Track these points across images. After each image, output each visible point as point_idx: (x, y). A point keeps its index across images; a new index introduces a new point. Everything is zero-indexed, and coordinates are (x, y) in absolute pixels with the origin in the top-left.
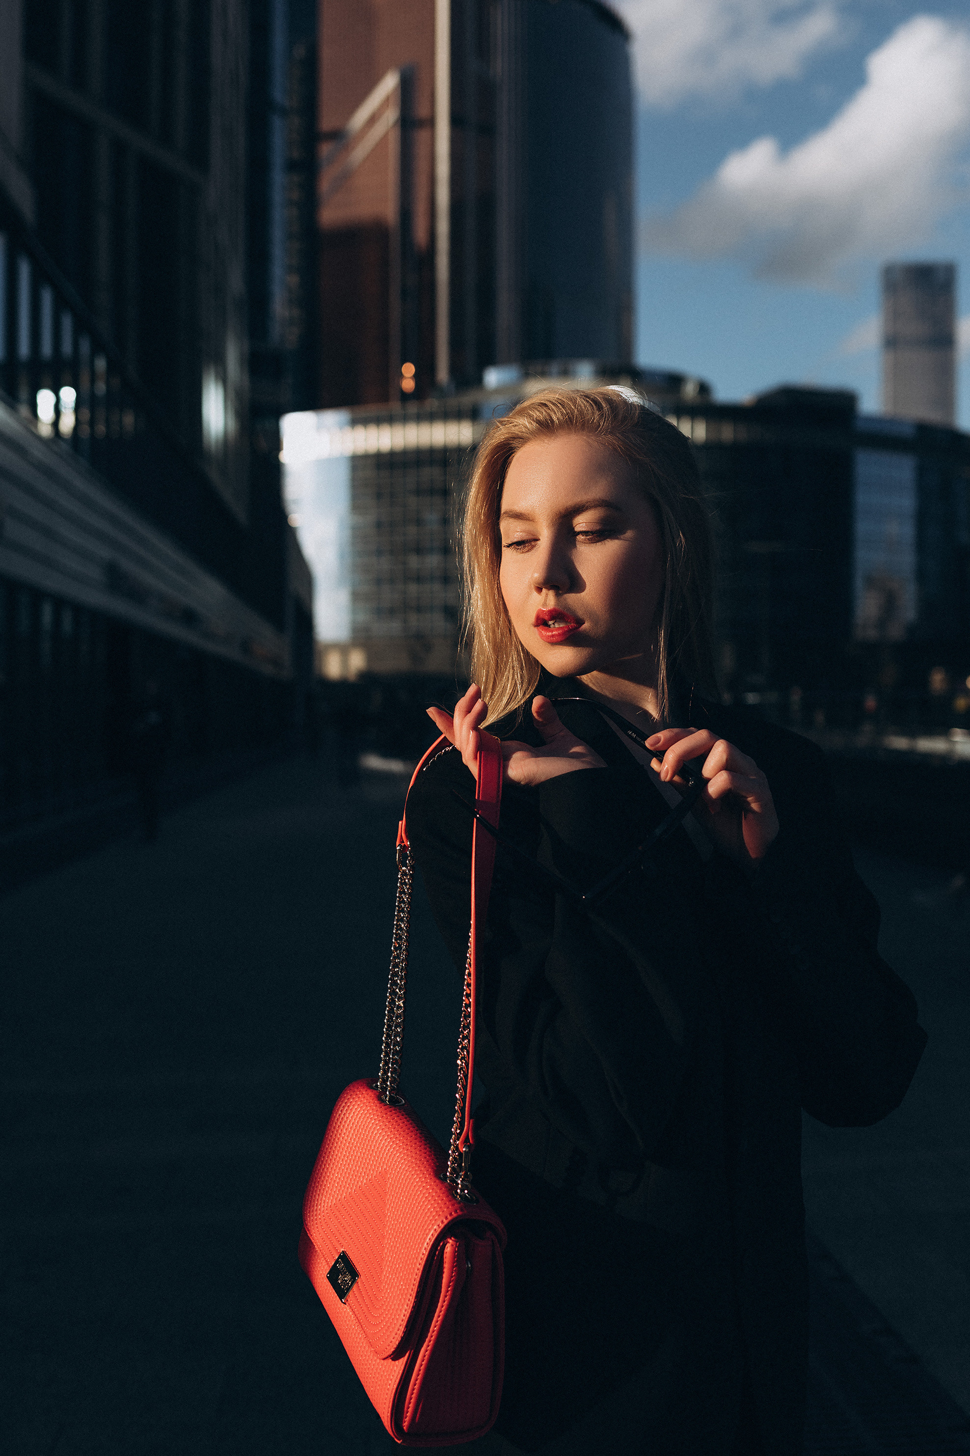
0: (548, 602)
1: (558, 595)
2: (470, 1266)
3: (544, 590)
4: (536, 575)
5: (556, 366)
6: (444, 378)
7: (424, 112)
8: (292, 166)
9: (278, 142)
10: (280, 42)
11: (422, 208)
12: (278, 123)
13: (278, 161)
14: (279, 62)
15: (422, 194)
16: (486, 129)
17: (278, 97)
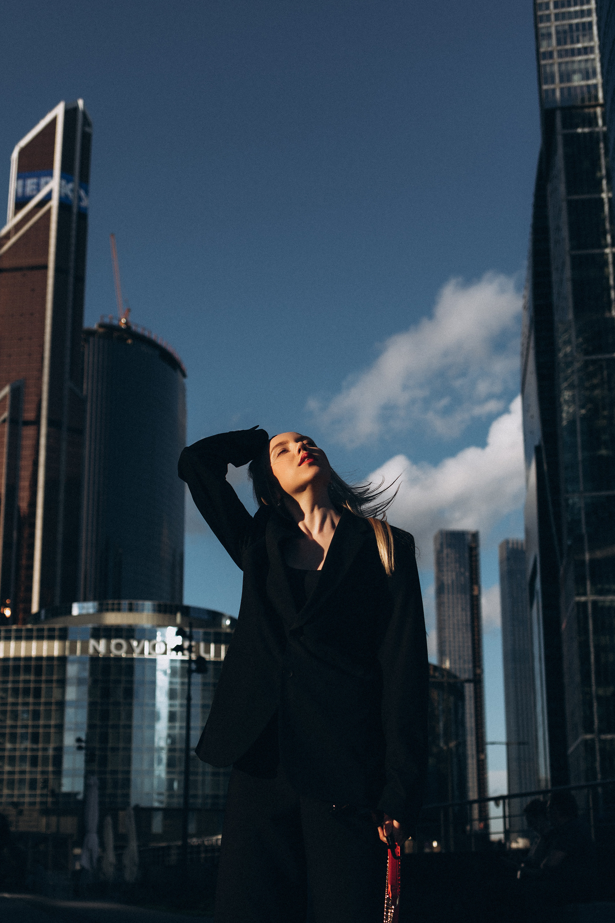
5: (125, 603)
6: (35, 608)
7: (30, 415)
11: (25, 483)
15: (25, 474)
16: (77, 431)
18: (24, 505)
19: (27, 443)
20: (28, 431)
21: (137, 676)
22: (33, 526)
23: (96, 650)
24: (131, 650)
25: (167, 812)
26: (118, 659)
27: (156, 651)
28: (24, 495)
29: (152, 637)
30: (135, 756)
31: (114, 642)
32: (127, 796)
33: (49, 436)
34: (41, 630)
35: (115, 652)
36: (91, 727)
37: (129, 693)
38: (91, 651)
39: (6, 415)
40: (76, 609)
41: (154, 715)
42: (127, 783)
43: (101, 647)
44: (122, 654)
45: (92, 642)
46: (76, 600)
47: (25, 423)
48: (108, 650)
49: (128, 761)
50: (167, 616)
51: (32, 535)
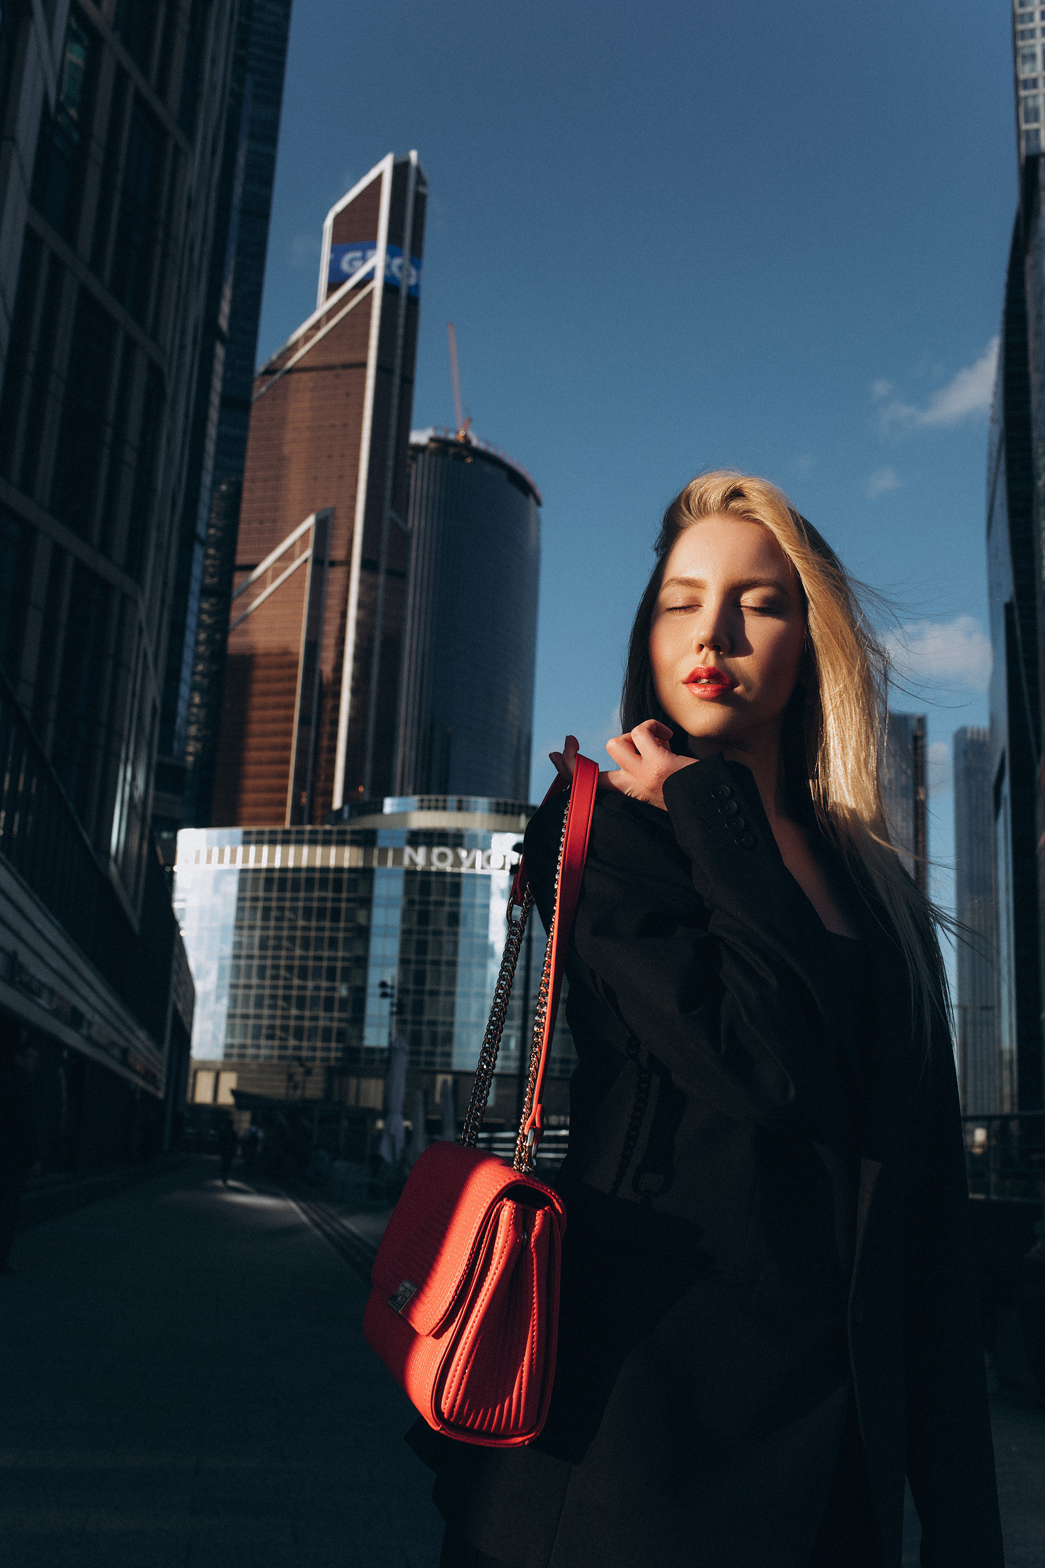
0: (707, 661)
1: (718, 656)
2: (526, 1237)
3: (705, 650)
4: (702, 634)
5: (452, 800)
6: (337, 803)
7: (338, 554)
8: (206, 592)
9: (197, 571)
10: (207, 479)
11: (329, 641)
12: (198, 552)
13: (195, 587)
14: (205, 496)
15: (330, 629)
16: (398, 575)
17: (201, 529)
18: (327, 668)
19: (334, 589)
20: (336, 574)
21: (464, 899)
22: (337, 695)
23: (412, 860)
24: (458, 862)
26: (441, 874)
27: (491, 865)
29: (486, 847)
30: (459, 1001)
31: (436, 851)
32: (447, 1055)
33: (362, 581)
35: (437, 865)
36: (404, 962)
37: (454, 919)
38: (406, 862)
39: (308, 553)
40: (389, 805)
41: (487, 950)
42: (449, 1038)
43: (420, 857)
44: (447, 867)
45: (408, 851)
46: (390, 794)
47: (333, 564)
48: (429, 861)
49: (451, 1010)
50: (508, 819)
51: (336, 708)
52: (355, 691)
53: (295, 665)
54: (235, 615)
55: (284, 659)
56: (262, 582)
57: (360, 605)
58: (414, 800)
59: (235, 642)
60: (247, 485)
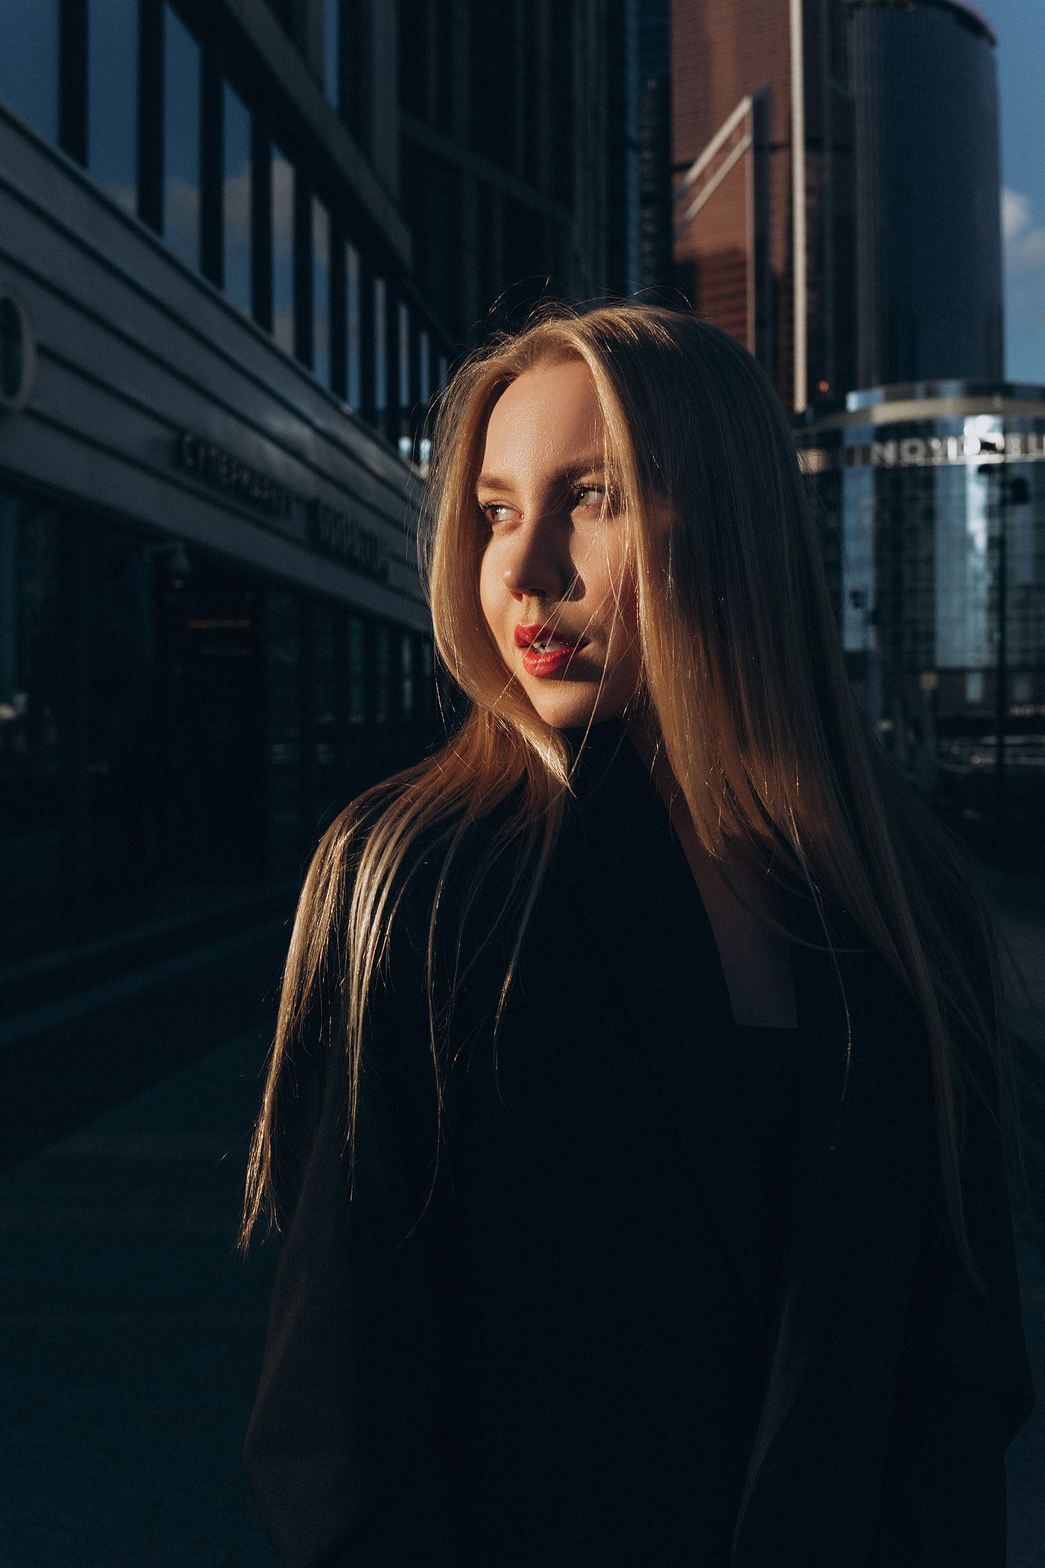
0: (530, 615)
1: (544, 604)
3: (524, 595)
5: (920, 387)
6: (800, 403)
7: (778, 136)
8: (646, 200)
9: (633, 177)
10: (632, 76)
11: (778, 233)
12: (632, 158)
13: (633, 196)
14: (632, 96)
15: (778, 219)
16: (844, 149)
17: (632, 132)
18: (778, 262)
19: (778, 175)
20: (778, 159)
21: (940, 491)
22: (790, 290)
23: (882, 459)
24: (930, 453)
25: (986, 672)
26: (913, 468)
27: (964, 451)
28: (778, 248)
29: (958, 433)
30: (941, 598)
31: (906, 445)
32: (931, 652)
33: (808, 164)
34: (806, 437)
35: (908, 459)
36: (879, 562)
37: (930, 514)
38: (875, 458)
39: (747, 141)
40: (853, 401)
41: (966, 542)
42: (931, 636)
43: (889, 453)
44: (919, 459)
45: (876, 448)
46: (853, 387)
47: (774, 148)
48: (899, 455)
49: (931, 607)
50: (981, 402)
51: (791, 304)
52: (811, 285)
53: (743, 264)
54: (678, 220)
55: (733, 259)
56: (702, 180)
57: (809, 190)
58: (878, 393)
59: (680, 249)
60: (676, 76)
